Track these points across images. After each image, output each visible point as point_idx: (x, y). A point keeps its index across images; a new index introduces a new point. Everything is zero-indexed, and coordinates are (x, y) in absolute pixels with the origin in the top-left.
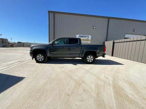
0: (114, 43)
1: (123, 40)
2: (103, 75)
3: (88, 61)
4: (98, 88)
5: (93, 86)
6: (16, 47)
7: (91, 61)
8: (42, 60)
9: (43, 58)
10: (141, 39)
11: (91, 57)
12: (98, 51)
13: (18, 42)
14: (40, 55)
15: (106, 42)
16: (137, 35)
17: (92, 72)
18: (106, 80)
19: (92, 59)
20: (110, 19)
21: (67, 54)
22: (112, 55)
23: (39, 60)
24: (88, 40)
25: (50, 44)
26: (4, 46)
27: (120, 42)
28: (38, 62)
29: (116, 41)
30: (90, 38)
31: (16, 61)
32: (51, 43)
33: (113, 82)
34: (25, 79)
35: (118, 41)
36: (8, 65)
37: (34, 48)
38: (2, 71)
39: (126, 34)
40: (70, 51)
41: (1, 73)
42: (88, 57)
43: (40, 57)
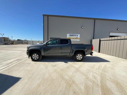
0: (100, 41)
1: (108, 39)
2: (91, 74)
3: (78, 59)
4: (87, 90)
5: (83, 88)
6: (15, 44)
7: (80, 59)
8: (37, 58)
9: (38, 57)
10: (124, 38)
11: (80, 55)
12: (86, 50)
13: (18, 40)
14: (36, 55)
15: (93, 40)
16: (120, 33)
17: (82, 71)
18: (94, 80)
19: (82, 57)
20: (96, 20)
21: (59, 53)
22: (99, 52)
23: (35, 58)
24: (78, 38)
25: (44, 45)
26: (5, 44)
27: (106, 40)
28: (33, 60)
29: (102, 39)
30: (79, 37)
31: (15, 59)
32: (45, 43)
33: (101, 83)
34: (21, 80)
35: (104, 39)
36: (8, 64)
37: (30, 48)
38: (2, 70)
39: (110, 33)
40: (62, 49)
41: (1, 73)
42: (78, 56)
43: (35, 56)
